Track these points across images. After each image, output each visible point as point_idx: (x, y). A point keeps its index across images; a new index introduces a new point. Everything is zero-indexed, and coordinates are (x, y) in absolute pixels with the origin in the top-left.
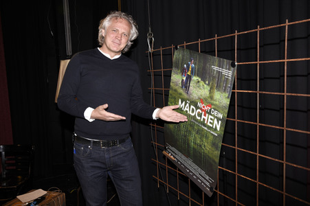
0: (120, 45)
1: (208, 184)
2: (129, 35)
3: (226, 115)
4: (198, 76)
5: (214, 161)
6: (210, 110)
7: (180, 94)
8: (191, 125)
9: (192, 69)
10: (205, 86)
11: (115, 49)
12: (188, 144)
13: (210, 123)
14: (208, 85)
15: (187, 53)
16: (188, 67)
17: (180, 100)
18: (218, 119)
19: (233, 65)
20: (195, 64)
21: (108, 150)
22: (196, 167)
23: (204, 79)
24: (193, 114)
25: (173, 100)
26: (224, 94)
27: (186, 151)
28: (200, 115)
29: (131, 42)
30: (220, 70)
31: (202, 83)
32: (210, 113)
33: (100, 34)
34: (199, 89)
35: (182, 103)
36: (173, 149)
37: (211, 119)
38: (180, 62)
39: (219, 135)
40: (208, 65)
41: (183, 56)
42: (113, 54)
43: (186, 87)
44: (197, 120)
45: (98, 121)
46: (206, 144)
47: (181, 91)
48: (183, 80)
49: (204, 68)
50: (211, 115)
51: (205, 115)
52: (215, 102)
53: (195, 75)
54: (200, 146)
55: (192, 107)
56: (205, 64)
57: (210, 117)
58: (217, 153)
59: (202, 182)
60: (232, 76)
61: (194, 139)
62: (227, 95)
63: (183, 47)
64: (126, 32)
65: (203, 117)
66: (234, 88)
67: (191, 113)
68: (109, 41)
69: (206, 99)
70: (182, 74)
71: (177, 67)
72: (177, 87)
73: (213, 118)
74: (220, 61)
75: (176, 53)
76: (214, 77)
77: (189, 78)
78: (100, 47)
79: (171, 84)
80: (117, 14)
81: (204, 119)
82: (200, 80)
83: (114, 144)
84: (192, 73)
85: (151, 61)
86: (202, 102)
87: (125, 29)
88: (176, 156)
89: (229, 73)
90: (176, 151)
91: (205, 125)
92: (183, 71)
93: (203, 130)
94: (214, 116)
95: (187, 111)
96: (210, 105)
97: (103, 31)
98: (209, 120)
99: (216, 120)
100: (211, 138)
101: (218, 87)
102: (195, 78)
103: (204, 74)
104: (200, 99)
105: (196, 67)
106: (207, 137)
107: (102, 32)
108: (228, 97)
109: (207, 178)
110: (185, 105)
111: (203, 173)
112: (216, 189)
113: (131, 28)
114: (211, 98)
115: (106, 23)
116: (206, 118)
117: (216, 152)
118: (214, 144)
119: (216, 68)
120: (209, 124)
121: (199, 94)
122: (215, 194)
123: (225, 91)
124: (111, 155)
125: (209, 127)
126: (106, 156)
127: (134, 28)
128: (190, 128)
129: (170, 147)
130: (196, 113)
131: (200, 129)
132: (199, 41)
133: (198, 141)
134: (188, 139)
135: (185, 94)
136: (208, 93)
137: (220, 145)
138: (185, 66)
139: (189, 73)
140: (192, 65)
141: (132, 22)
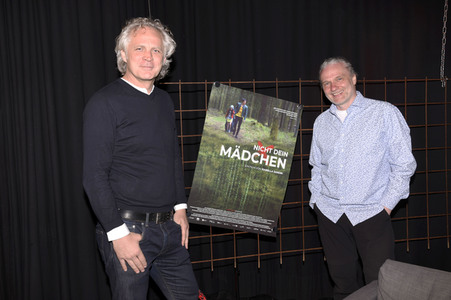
0: (152, 68)
3: (293, 153)
4: (253, 117)
5: (277, 200)
6: (272, 151)
7: (223, 140)
9: (244, 110)
10: (264, 127)
11: (147, 76)
13: (273, 163)
14: (269, 126)
16: (237, 108)
17: (223, 147)
18: (283, 159)
20: (249, 105)
23: (261, 120)
24: (248, 159)
25: (209, 148)
27: (234, 204)
28: (258, 158)
30: (284, 111)
31: (259, 125)
32: (272, 154)
33: (119, 59)
34: (253, 131)
35: (226, 149)
36: (206, 210)
37: (274, 159)
38: (222, 102)
39: (284, 173)
40: (268, 106)
43: (233, 131)
44: (254, 165)
46: (268, 186)
47: (225, 135)
49: (263, 110)
51: (265, 157)
52: (278, 143)
53: (248, 117)
54: (260, 190)
55: (245, 151)
56: (264, 105)
57: (272, 157)
60: (298, 117)
62: (293, 134)
64: (157, 47)
65: (262, 159)
69: (265, 141)
70: (226, 116)
71: (218, 107)
72: (215, 132)
73: (276, 158)
74: (284, 104)
76: (275, 119)
77: (239, 121)
79: (204, 128)
81: (264, 162)
82: (256, 121)
84: (244, 114)
86: (260, 144)
88: (212, 217)
89: (294, 114)
90: (212, 211)
91: (265, 167)
93: (263, 173)
96: (272, 146)
97: (123, 54)
98: (271, 161)
99: (280, 159)
100: (275, 178)
101: (282, 128)
102: (248, 120)
103: (261, 116)
104: (257, 141)
105: (252, 108)
106: (269, 179)
107: (122, 56)
109: (266, 221)
110: (233, 151)
114: (273, 139)
116: (267, 160)
118: (278, 183)
119: (278, 110)
120: (271, 165)
121: (255, 136)
123: (290, 131)
125: (271, 168)
128: (242, 175)
130: (251, 157)
131: (259, 173)
132: (254, 82)
133: (257, 186)
134: (240, 189)
135: (231, 139)
136: (268, 134)
137: (286, 182)
138: (232, 106)
139: (239, 115)
140: (244, 106)
141: (161, 28)
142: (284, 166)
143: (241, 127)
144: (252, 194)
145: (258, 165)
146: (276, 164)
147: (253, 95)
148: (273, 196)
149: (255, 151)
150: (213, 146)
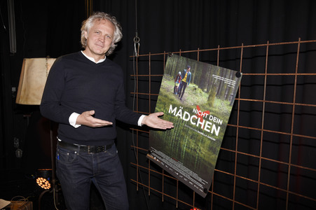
0: (103, 47)
1: (201, 186)
2: (112, 37)
3: (227, 122)
4: (195, 83)
5: (210, 164)
6: (208, 117)
7: (172, 100)
8: (184, 130)
9: (189, 76)
10: (203, 93)
11: (98, 52)
12: (180, 149)
13: (207, 128)
14: (207, 92)
15: (183, 60)
16: (183, 74)
17: (171, 106)
18: (217, 125)
19: (238, 75)
20: (192, 72)
21: (95, 157)
22: (187, 170)
23: (202, 87)
24: (187, 120)
25: (162, 105)
26: (225, 102)
27: (177, 155)
28: (196, 121)
29: (115, 44)
30: (223, 79)
31: (199, 90)
32: (207, 119)
33: (82, 37)
34: (195, 96)
35: (173, 108)
36: (159, 153)
37: (209, 125)
38: (174, 69)
39: (217, 140)
40: (208, 74)
41: (178, 63)
43: (179, 94)
44: (191, 126)
45: (84, 127)
46: (202, 148)
47: (173, 97)
48: (175, 87)
49: (203, 77)
50: (209, 121)
51: (201, 121)
52: (214, 109)
53: (191, 82)
54: (195, 150)
55: (186, 113)
56: (204, 72)
57: (208, 122)
58: (215, 157)
59: (194, 184)
60: (236, 85)
61: (186, 144)
62: (229, 103)
63: (178, 54)
64: (109, 34)
65: (199, 122)
66: (237, 97)
67: (184, 119)
68: (92, 44)
69: (203, 106)
70: (176, 81)
71: (170, 73)
72: (167, 93)
73: (211, 124)
74: (222, 71)
75: (169, 60)
76: (214, 86)
77: (184, 85)
78: (84, 49)
79: (161, 90)
80: (100, 14)
81: (200, 125)
82: (197, 87)
83: (102, 150)
84: (188, 80)
85: (135, 65)
86: (198, 108)
87: (108, 31)
88: (163, 160)
89: (232, 83)
90: (163, 155)
91: (201, 130)
92: (177, 78)
93: (198, 135)
94: (212, 122)
95: (179, 117)
96: (208, 112)
97: (86, 33)
98: (206, 126)
99: (214, 125)
100: (208, 142)
101: (219, 95)
102: (191, 85)
103: (201, 82)
104: (196, 105)
105: (194, 74)
106: (203, 142)
107: (84, 34)
108: (230, 105)
109: (200, 180)
110: (177, 111)
111: (195, 175)
112: (210, 190)
113: (114, 29)
114: (210, 105)
115: (89, 24)
116: (203, 124)
117: (213, 156)
118: (211, 149)
119: (217, 77)
120: (205, 129)
121: (195, 101)
122: (209, 194)
123: (226, 99)
124: (99, 161)
125: (206, 132)
127: (118, 30)
128: (182, 133)
129: (156, 151)
130: (190, 118)
131: (195, 134)
132: (199, 50)
133: (193, 146)
134: (180, 144)
135: (177, 101)
136: (206, 100)
137: (218, 149)
138: (180, 73)
139: (184, 80)
140: (188, 73)
141: (116, 23)
142: (217, 133)
143: (185, 91)
144: (189, 151)
145: (195, 127)
146: (210, 129)
147: (195, 63)
148: (205, 158)
149: (194, 114)
150: (164, 104)
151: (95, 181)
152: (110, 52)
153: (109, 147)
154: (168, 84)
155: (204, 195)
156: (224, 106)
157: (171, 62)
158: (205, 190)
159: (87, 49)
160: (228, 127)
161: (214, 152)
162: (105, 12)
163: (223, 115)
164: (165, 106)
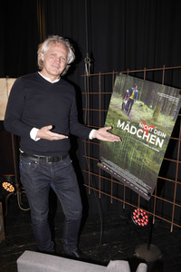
1: (145, 190)
2: (67, 58)
3: (170, 135)
4: (141, 100)
5: (154, 172)
6: (153, 130)
7: (120, 115)
8: (131, 142)
9: (136, 94)
10: (149, 109)
11: (54, 73)
12: (127, 159)
13: (152, 141)
14: (153, 108)
15: (131, 79)
16: (131, 92)
17: (119, 121)
18: (161, 138)
21: (53, 166)
22: (133, 177)
23: (148, 104)
24: (134, 133)
25: (111, 120)
26: (169, 117)
28: (142, 134)
30: (167, 96)
31: (145, 107)
32: (152, 133)
33: (39, 59)
34: (141, 112)
35: (121, 123)
36: (109, 162)
37: (153, 138)
38: (122, 87)
39: (161, 151)
40: (154, 92)
41: (126, 82)
42: (53, 77)
43: (127, 110)
44: (138, 139)
46: (147, 158)
47: (121, 113)
48: (124, 103)
49: (149, 94)
50: (154, 134)
51: (147, 134)
52: (158, 124)
54: (141, 160)
55: (132, 127)
56: (150, 90)
57: (153, 136)
58: (159, 166)
59: (140, 189)
60: (179, 102)
61: (133, 155)
62: (172, 118)
63: (126, 74)
64: (64, 56)
65: (144, 135)
66: (180, 113)
67: (131, 132)
69: (149, 121)
70: (123, 98)
71: (118, 91)
72: (116, 109)
73: (155, 137)
74: (167, 89)
75: (117, 79)
76: (159, 103)
77: (131, 102)
78: (40, 71)
79: (110, 106)
81: (146, 138)
82: (143, 104)
83: (58, 160)
84: (135, 97)
86: (144, 122)
87: (62, 53)
88: (112, 168)
90: (112, 164)
91: (146, 143)
92: (125, 96)
93: (144, 147)
94: (156, 135)
95: (127, 131)
96: (153, 126)
97: (42, 55)
99: (158, 138)
100: (153, 153)
101: (163, 111)
102: (138, 102)
103: (147, 100)
104: (142, 120)
105: (141, 92)
106: (148, 153)
107: (41, 57)
108: (174, 120)
109: (145, 185)
110: (125, 125)
111: (140, 182)
113: (68, 51)
114: (155, 120)
115: (45, 47)
116: (148, 137)
117: (157, 165)
118: (155, 159)
119: (162, 95)
120: (150, 142)
121: (141, 116)
123: (170, 114)
124: (56, 169)
125: (150, 145)
126: (52, 170)
127: (71, 51)
128: (129, 145)
129: (106, 161)
130: (137, 132)
131: (141, 145)
132: (145, 70)
133: (138, 156)
134: (127, 155)
135: (125, 116)
136: (151, 116)
137: (162, 159)
138: (128, 91)
139: (131, 97)
140: (135, 91)
141: (69, 45)
142: (161, 145)
144: (135, 160)
145: (141, 140)
146: (155, 142)
147: (142, 82)
148: (150, 167)
149: (140, 128)
150: (113, 119)
151: (53, 186)
152: (64, 73)
153: (64, 157)
154: (116, 101)
155: (148, 199)
156: (168, 121)
157: (119, 80)
158: (149, 194)
159: (44, 70)
160: (171, 140)
161: (158, 162)
162: (59, 36)
163: (167, 129)
164: (114, 120)
